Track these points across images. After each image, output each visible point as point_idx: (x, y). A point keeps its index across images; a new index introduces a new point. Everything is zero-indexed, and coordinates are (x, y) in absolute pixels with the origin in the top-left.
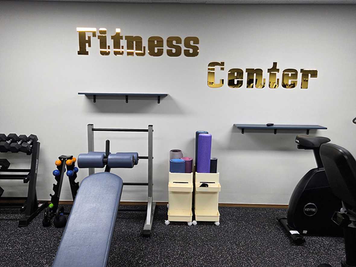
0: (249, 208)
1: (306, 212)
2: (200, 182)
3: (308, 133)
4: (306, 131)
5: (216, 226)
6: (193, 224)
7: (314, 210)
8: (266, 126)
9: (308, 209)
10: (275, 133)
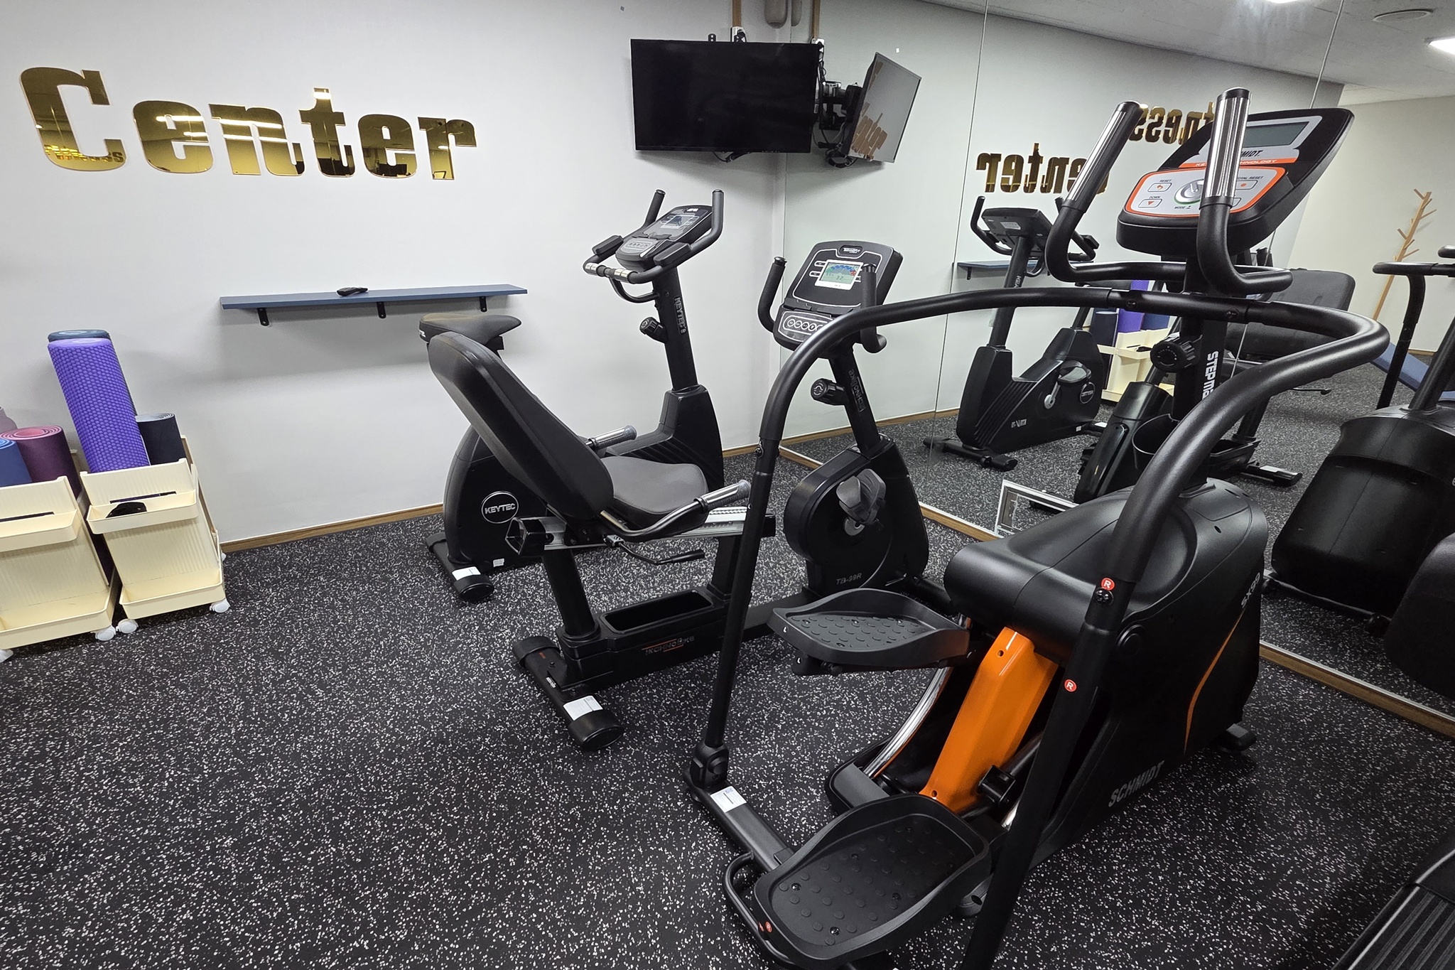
0: (350, 531)
1: (488, 515)
2: (111, 502)
3: (483, 307)
4: (478, 304)
5: (218, 613)
6: (119, 633)
7: (509, 507)
8: (338, 297)
9: (493, 509)
10: (382, 314)
